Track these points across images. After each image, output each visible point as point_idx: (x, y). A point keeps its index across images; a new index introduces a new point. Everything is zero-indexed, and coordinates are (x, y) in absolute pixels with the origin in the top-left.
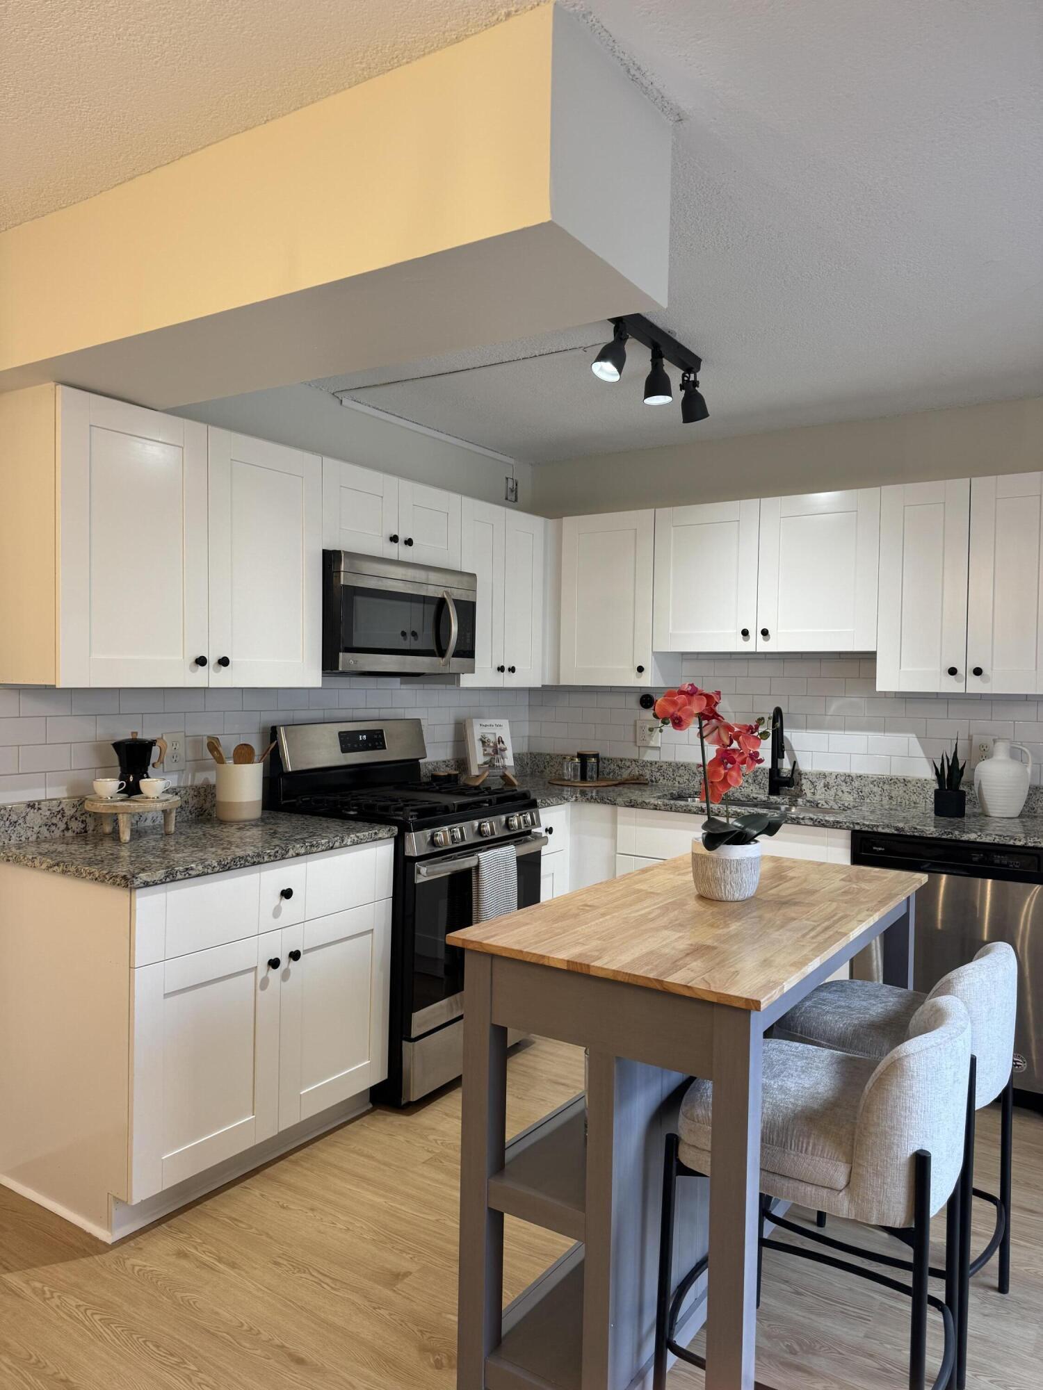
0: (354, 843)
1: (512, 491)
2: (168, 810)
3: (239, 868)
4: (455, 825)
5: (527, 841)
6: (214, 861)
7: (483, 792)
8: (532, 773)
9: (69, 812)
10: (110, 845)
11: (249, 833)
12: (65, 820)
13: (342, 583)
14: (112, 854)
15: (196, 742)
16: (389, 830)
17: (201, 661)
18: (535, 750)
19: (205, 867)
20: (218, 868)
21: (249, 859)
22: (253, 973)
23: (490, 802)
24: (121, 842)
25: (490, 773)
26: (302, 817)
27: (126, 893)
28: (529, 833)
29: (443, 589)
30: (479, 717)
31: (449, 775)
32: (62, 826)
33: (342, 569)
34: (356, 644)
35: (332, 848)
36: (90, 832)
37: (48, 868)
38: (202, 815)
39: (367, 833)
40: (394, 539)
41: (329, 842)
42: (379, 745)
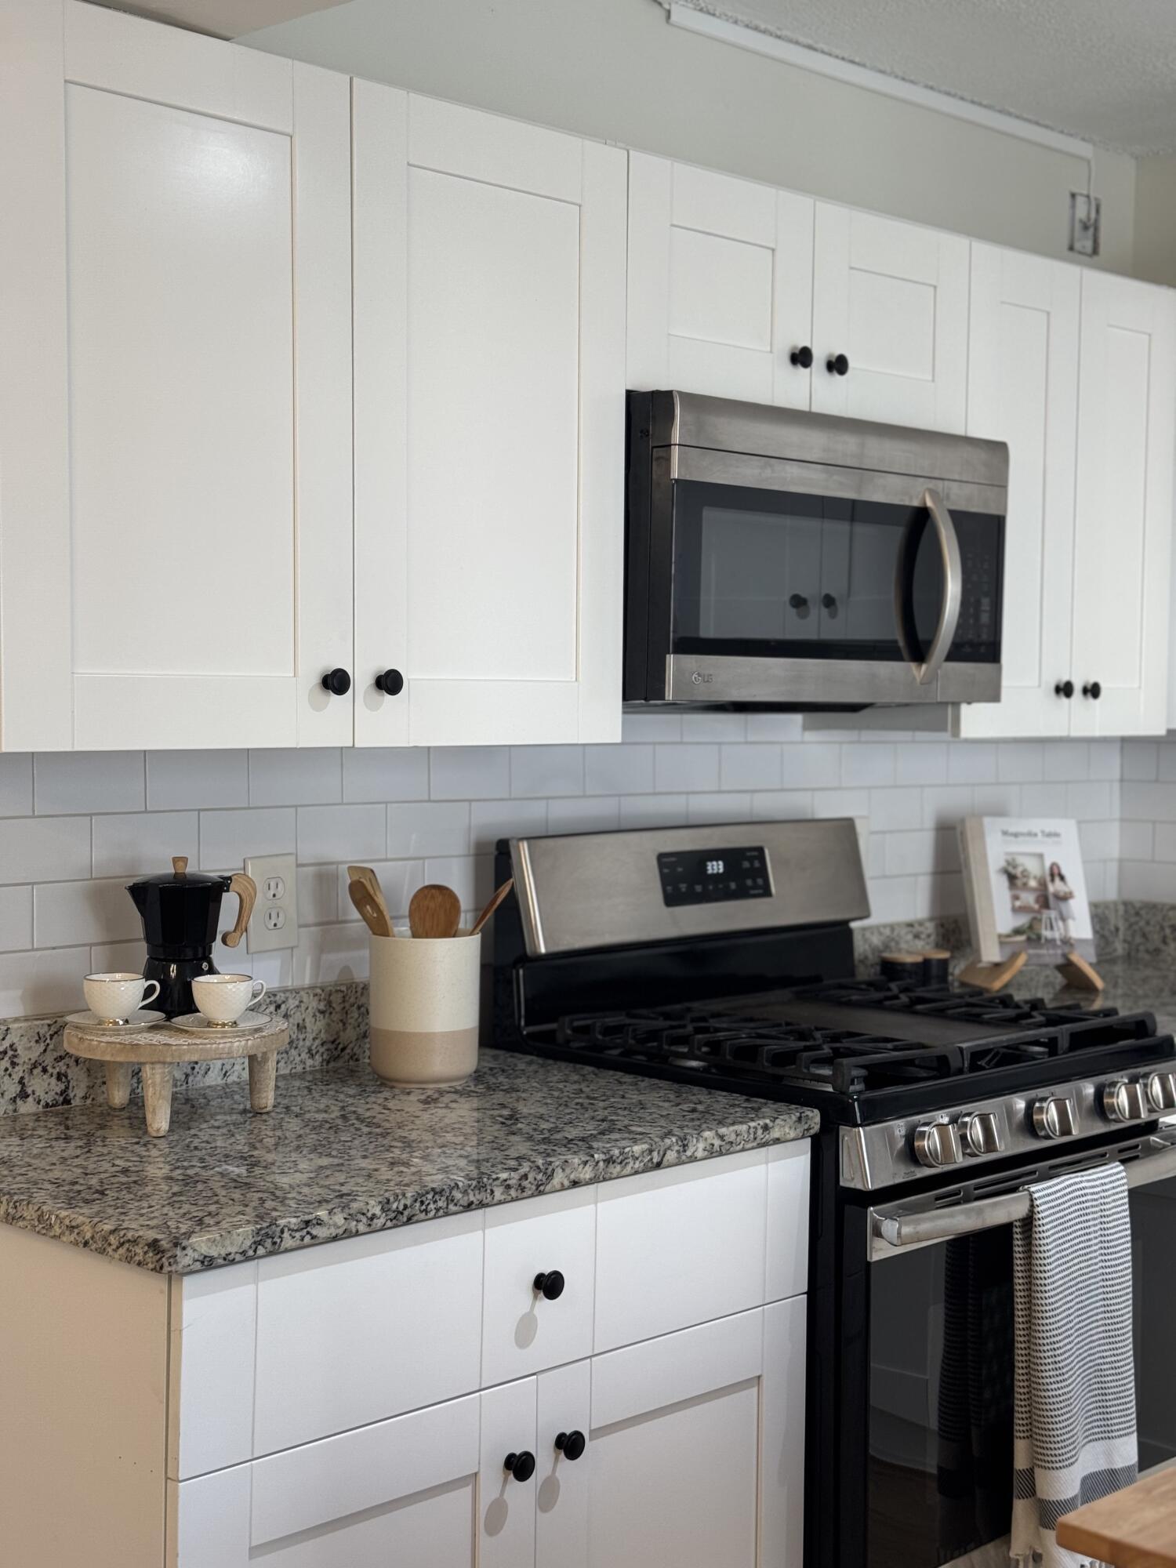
0: (712, 1153)
1: (1086, 227)
2: (259, 1055)
3: (435, 1217)
4: (964, 1108)
5: (1152, 1151)
6: (372, 1202)
7: (1028, 1016)
8: (1129, 956)
9: (28, 1053)
10: (123, 1142)
11: (451, 1117)
12: (18, 1072)
13: (675, 474)
14: (125, 1171)
15: (323, 877)
16: (800, 1119)
17: (336, 682)
18: (1138, 896)
19: (349, 1217)
20: (382, 1220)
21: (457, 1195)
22: (468, 1489)
23: (1052, 1045)
24: (146, 1132)
25: (1030, 957)
26: (575, 1071)
27: (158, 1283)
28: (1152, 1127)
29: (921, 485)
30: (1000, 812)
31: (927, 962)
32: (13, 1089)
33: (676, 436)
34: (709, 630)
35: (658, 1166)
36: (77, 1102)
38: (337, 1058)
39: (744, 1127)
40: (801, 357)
41: (651, 1151)
42: (755, 886)
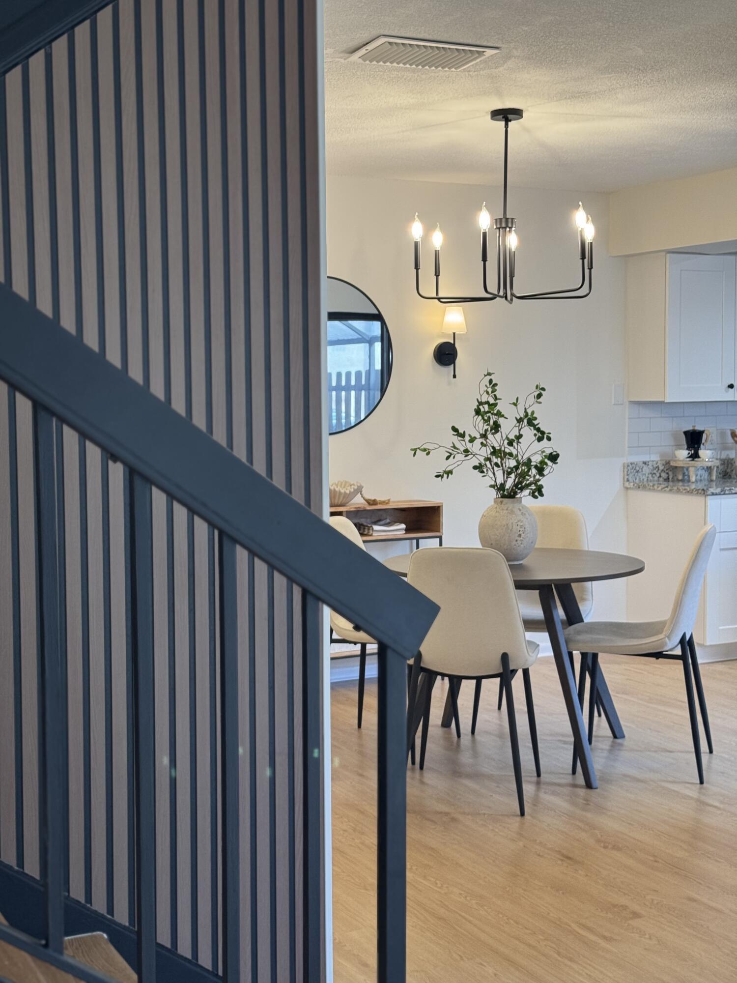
2: (712, 467)
9: (661, 468)
17: (731, 386)
32: (658, 475)
36: (670, 479)
37: (662, 489)
